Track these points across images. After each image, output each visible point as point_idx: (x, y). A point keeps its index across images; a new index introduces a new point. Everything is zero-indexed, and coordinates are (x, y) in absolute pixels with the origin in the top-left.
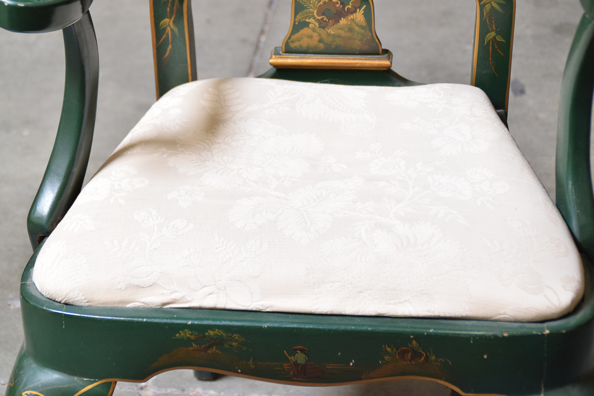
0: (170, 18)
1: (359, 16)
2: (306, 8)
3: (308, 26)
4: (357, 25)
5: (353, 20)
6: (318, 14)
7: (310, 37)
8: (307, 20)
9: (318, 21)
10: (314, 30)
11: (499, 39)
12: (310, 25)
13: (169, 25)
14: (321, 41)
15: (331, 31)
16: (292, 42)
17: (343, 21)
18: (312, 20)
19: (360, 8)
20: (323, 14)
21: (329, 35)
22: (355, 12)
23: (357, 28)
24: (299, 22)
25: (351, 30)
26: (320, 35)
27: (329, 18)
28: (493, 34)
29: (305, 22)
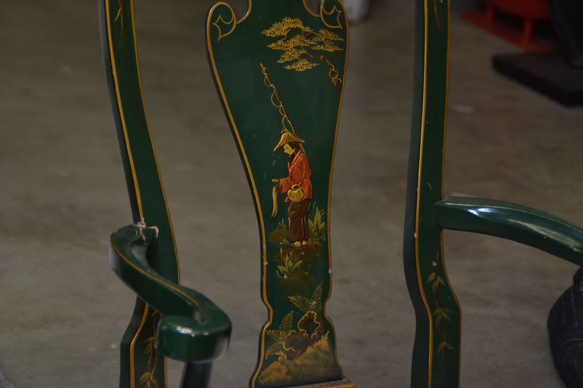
0: (151, 371)
1: (324, 342)
2: (275, 341)
3: (277, 360)
4: (322, 352)
5: (318, 347)
6: (287, 347)
7: (279, 370)
8: (277, 354)
9: (286, 353)
10: (282, 363)
11: (450, 347)
12: (280, 358)
13: (149, 379)
14: (288, 373)
15: (298, 361)
16: (263, 378)
17: (309, 350)
18: (281, 353)
19: (324, 334)
20: (291, 345)
21: (296, 365)
22: (320, 338)
23: (322, 355)
24: (269, 357)
25: (316, 357)
26: (288, 367)
27: (297, 349)
28: (444, 343)
29: (275, 355)
